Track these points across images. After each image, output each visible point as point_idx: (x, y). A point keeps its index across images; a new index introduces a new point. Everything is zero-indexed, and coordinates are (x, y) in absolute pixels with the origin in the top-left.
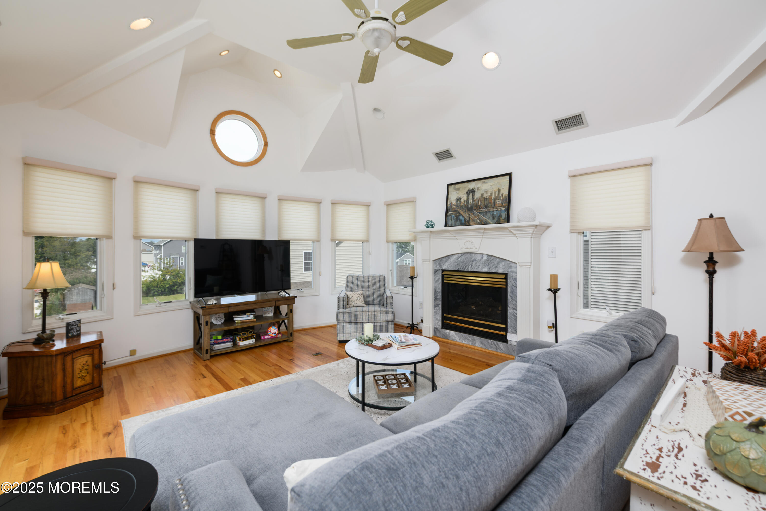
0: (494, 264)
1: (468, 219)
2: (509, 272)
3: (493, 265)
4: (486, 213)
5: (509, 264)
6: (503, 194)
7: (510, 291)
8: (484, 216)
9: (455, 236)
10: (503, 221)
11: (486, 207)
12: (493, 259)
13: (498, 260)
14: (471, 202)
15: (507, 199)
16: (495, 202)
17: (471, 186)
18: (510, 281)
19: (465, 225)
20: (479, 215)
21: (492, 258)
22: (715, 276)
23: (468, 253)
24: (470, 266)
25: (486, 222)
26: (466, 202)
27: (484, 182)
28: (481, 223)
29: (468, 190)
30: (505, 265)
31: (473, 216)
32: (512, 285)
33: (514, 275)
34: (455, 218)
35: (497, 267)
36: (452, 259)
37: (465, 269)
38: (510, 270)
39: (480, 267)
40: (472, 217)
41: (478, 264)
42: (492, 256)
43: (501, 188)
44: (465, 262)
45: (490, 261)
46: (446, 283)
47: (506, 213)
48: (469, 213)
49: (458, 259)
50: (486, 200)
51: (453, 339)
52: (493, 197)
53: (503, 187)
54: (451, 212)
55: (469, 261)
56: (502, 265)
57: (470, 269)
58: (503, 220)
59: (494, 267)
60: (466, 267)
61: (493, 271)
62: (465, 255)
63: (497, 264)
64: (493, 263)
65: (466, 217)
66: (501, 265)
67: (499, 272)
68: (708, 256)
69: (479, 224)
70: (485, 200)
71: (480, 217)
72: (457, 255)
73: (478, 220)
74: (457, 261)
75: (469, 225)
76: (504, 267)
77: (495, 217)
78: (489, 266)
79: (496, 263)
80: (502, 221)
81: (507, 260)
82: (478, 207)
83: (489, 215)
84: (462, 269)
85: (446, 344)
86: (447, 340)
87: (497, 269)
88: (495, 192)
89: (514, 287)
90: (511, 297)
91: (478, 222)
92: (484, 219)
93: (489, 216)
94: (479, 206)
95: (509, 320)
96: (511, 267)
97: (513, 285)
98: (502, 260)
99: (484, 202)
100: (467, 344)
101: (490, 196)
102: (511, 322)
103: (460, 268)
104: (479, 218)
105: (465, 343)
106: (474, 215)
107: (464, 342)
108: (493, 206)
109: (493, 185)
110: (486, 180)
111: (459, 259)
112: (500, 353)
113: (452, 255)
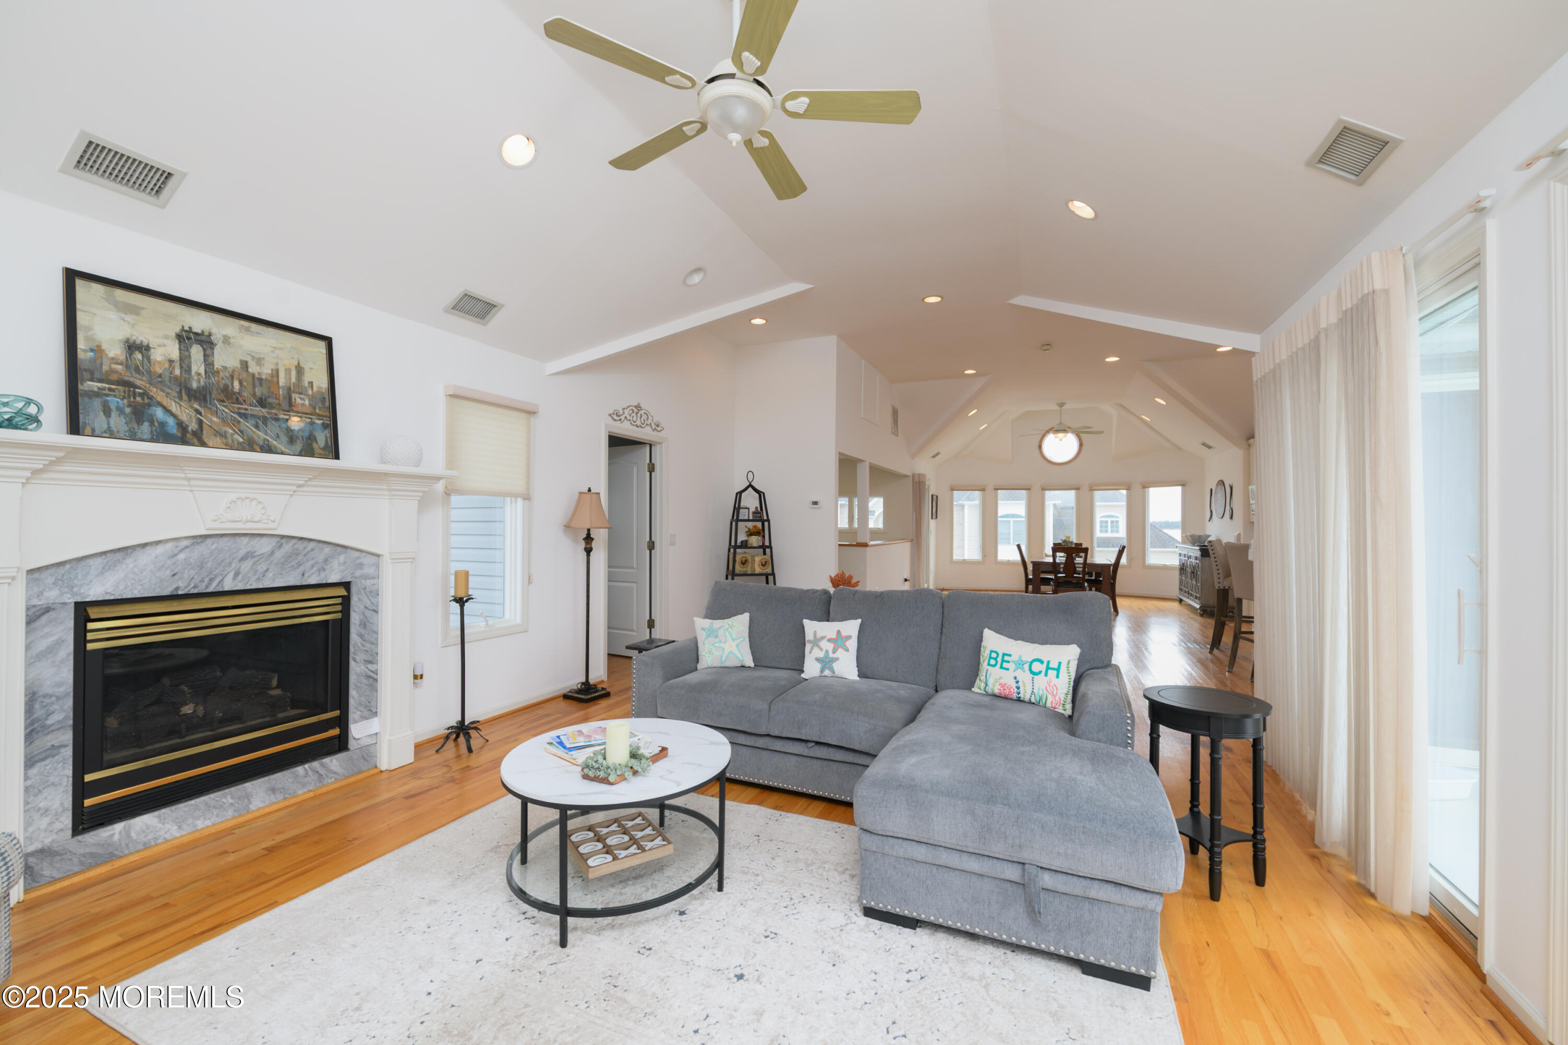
0: (317, 563)
1: (193, 426)
2: (356, 578)
3: (313, 566)
4: (265, 420)
5: (358, 558)
6: (311, 383)
7: (358, 623)
8: (257, 427)
9: (189, 479)
10: (320, 451)
11: (262, 403)
12: (312, 550)
13: (327, 550)
14: (202, 370)
15: (324, 398)
16: (290, 398)
17: (200, 322)
18: (360, 599)
19: (183, 441)
20: (239, 422)
21: (312, 545)
22: (591, 553)
23: (223, 535)
24: (231, 575)
25: (268, 446)
26: (177, 365)
27: (248, 329)
28: (250, 445)
29: (183, 330)
30: (345, 563)
31: (215, 419)
32: (362, 607)
33: (368, 583)
34: (128, 410)
35: (324, 570)
36: (145, 559)
37: (207, 587)
38: (358, 573)
39: (270, 575)
40: (211, 421)
41: (262, 567)
42: (311, 540)
43: (306, 366)
44: (209, 565)
45: (305, 555)
46: (95, 651)
47: (328, 433)
48: (196, 406)
49: (175, 555)
50: (261, 385)
51: (145, 844)
52: (282, 381)
53: (312, 366)
54: (100, 381)
55: (228, 561)
56: (339, 563)
57: (228, 586)
58: (322, 449)
59: (315, 569)
60: (211, 580)
61: (313, 581)
62: (209, 541)
63: (326, 560)
64: (313, 559)
65: (184, 418)
66: (335, 564)
67: (330, 581)
68: (586, 533)
69: (241, 447)
70: (257, 382)
71: (242, 428)
72: (169, 546)
73: (236, 436)
74: (169, 562)
75: (203, 444)
76: (342, 568)
77: (297, 438)
78: (301, 569)
79: (321, 558)
80: (317, 451)
81: (352, 548)
82: (228, 395)
83: (273, 428)
84: (195, 587)
85: (133, 875)
86: (124, 862)
87: (323, 574)
88: (288, 371)
89: (368, 613)
90: (361, 636)
91: (239, 443)
92: (259, 436)
93: (277, 430)
94: (234, 393)
95: (353, 693)
96: (361, 566)
97: (366, 607)
98: (339, 549)
99: (254, 387)
100: (214, 825)
101: (272, 376)
102: (360, 696)
103: (181, 584)
104: (241, 432)
105: (208, 823)
106: (217, 417)
107: (200, 824)
108: (285, 405)
109: (281, 349)
110: (254, 327)
111: (182, 556)
112: (333, 783)
113: (144, 546)
